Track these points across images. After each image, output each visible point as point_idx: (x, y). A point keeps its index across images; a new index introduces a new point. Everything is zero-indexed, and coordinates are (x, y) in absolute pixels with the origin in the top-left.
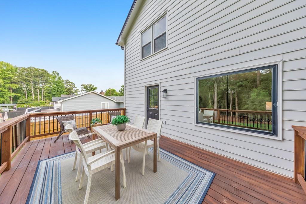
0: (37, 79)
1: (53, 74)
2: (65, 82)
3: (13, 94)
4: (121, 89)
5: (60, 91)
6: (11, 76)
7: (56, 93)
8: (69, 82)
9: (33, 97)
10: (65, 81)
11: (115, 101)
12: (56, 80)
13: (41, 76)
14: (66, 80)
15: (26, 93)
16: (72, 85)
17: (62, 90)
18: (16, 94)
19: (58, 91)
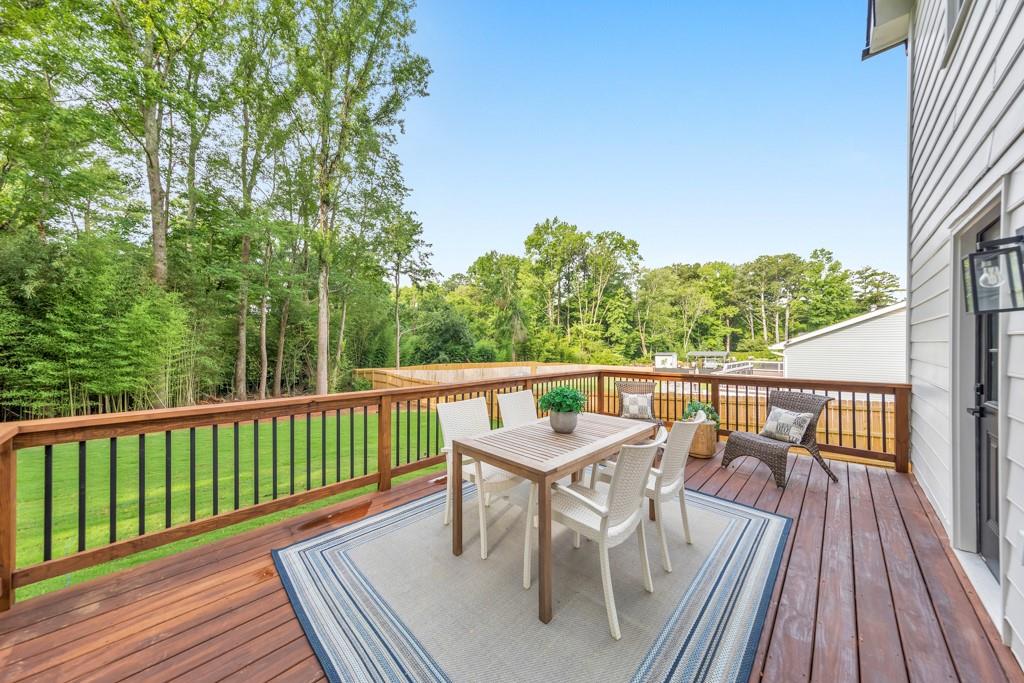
0: (775, 284)
1: (813, 260)
2: (858, 276)
3: (729, 330)
5: (837, 312)
6: (725, 289)
7: (821, 319)
8: (875, 274)
9: (765, 333)
10: (858, 272)
12: (823, 278)
13: (783, 273)
14: (861, 269)
15: (752, 326)
16: (886, 282)
17: (842, 306)
18: (733, 329)
19: (829, 313)
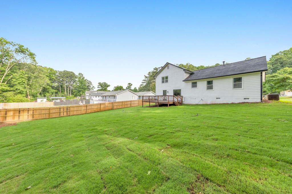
1: (79, 75)
4: (128, 86)
8: (88, 81)
9: (66, 92)
11: (138, 95)
12: (81, 80)
13: (71, 76)
15: (60, 90)
16: (90, 83)
